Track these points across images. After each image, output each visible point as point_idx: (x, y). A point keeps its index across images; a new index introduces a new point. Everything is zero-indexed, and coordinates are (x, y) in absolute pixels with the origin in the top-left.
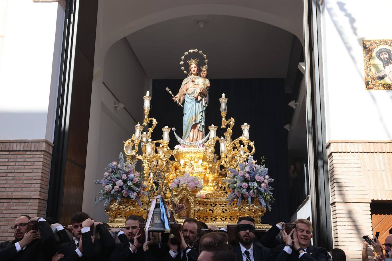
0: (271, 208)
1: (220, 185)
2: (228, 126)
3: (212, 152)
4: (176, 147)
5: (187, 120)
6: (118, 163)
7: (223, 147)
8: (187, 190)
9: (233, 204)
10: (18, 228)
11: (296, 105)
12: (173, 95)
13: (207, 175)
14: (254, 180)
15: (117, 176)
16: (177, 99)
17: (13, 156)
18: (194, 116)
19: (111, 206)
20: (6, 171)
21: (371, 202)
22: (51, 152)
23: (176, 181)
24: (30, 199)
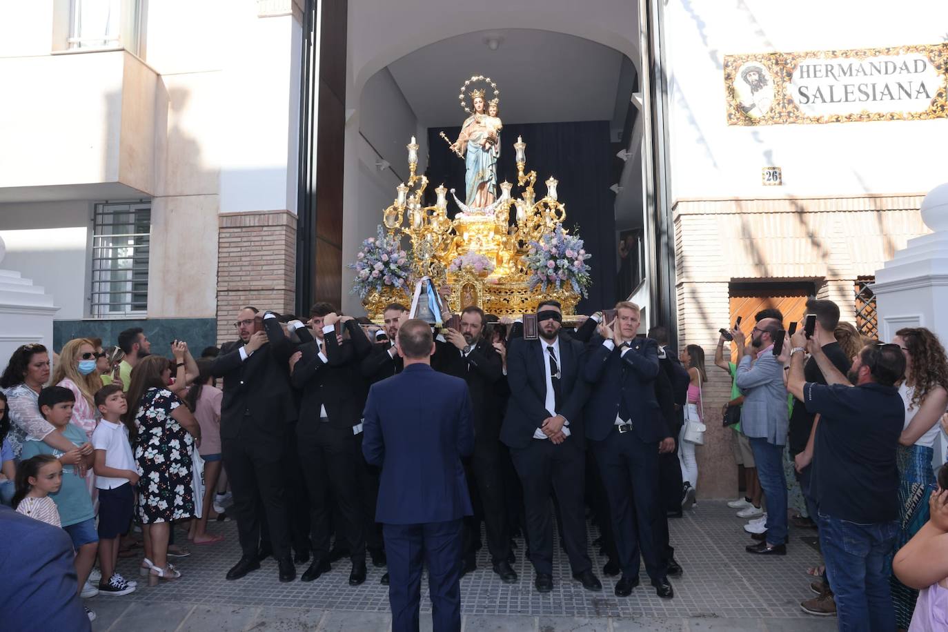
0: (587, 294)
1: (520, 267)
2: (527, 184)
3: (506, 220)
4: (457, 216)
5: (471, 178)
6: (376, 240)
7: (520, 214)
8: (472, 273)
9: (537, 291)
10: (242, 326)
11: (627, 156)
12: (450, 143)
13: (500, 253)
14: (564, 257)
15: (375, 257)
16: (456, 148)
17: (246, 234)
18: (481, 172)
19: (370, 298)
20: (239, 254)
21: (730, 281)
22: (295, 226)
23: (457, 262)
24: (273, 289)
